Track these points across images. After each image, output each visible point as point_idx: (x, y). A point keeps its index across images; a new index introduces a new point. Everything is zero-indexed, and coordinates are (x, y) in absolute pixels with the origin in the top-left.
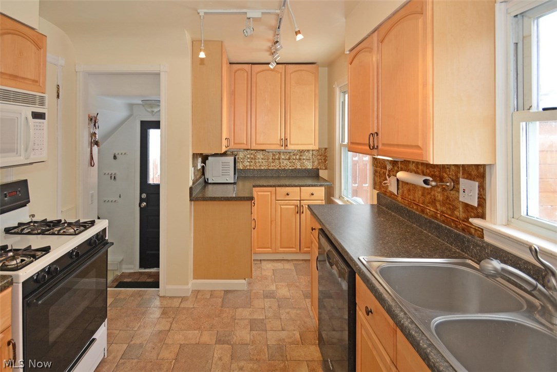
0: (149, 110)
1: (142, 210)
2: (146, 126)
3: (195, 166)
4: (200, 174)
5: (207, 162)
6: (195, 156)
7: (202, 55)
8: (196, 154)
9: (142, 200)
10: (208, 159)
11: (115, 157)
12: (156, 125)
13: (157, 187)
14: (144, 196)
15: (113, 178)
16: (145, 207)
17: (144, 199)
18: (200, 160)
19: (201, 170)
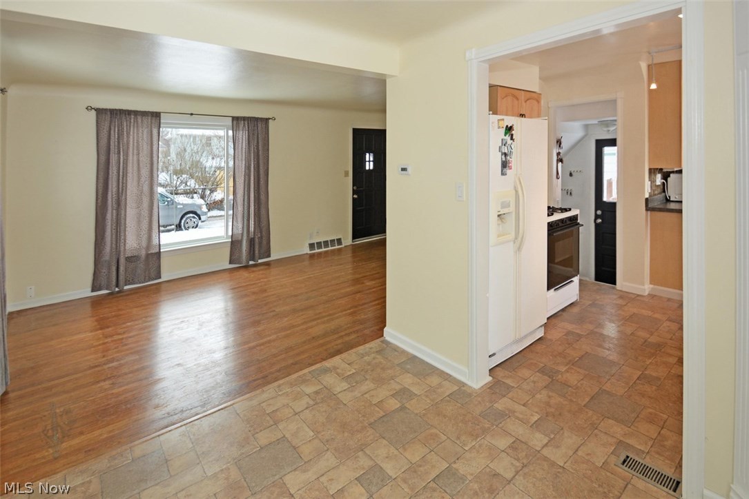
0: (605, 129)
1: (597, 225)
2: (601, 144)
3: (653, 181)
4: (659, 190)
5: (669, 179)
6: (652, 172)
7: (654, 86)
8: (654, 169)
9: (597, 217)
10: (669, 176)
11: (571, 175)
12: (613, 142)
13: (614, 205)
14: (599, 212)
15: (569, 193)
16: (600, 223)
17: (599, 215)
18: (659, 176)
19: (662, 187)
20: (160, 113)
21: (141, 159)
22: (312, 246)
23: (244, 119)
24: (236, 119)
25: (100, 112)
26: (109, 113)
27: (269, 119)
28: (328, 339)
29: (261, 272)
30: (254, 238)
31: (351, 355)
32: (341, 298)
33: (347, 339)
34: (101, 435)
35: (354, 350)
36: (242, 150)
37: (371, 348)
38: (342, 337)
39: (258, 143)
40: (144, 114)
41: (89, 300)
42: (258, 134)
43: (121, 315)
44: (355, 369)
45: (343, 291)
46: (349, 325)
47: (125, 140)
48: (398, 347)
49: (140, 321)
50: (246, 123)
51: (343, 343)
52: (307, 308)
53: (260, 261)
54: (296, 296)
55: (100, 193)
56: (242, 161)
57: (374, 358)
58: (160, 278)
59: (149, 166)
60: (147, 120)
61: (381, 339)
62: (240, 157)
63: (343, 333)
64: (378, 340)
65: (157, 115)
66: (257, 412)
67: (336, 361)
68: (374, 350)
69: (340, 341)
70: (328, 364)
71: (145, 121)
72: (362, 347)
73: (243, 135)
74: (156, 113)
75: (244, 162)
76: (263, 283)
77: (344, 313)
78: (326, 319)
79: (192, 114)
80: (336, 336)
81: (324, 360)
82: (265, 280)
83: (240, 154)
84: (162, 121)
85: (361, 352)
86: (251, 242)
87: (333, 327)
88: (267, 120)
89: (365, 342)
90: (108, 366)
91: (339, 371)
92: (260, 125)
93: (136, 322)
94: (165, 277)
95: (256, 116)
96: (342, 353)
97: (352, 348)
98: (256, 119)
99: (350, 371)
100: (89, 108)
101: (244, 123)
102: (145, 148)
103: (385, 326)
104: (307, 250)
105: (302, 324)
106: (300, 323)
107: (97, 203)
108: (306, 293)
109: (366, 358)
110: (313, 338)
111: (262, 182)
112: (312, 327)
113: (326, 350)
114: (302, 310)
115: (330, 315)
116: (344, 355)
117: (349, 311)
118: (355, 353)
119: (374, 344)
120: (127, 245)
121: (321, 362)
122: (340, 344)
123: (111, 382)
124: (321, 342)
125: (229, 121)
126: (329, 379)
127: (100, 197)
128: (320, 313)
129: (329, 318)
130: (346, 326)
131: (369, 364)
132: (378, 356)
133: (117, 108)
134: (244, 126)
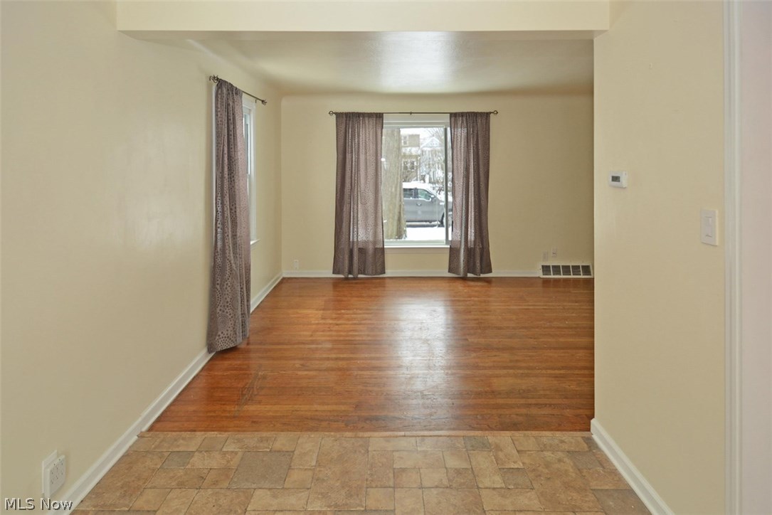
20: (383, 114)
21: (368, 158)
22: (546, 269)
23: (462, 114)
24: (454, 116)
25: (339, 115)
26: (344, 116)
27: (490, 113)
28: (510, 401)
29: (476, 289)
30: (474, 248)
31: (528, 439)
32: (555, 349)
33: (534, 411)
34: (269, 411)
35: (535, 433)
36: (460, 150)
37: (562, 442)
38: (529, 405)
39: (477, 140)
40: (370, 115)
41: (332, 281)
42: (477, 131)
43: (342, 301)
44: (523, 463)
45: (562, 340)
46: (548, 392)
47: (356, 140)
48: (607, 460)
49: (351, 312)
50: (464, 119)
51: (527, 415)
52: (504, 349)
53: (482, 276)
54: (500, 328)
55: (339, 188)
56: (461, 161)
57: (560, 461)
58: (384, 273)
59: (374, 164)
60: (373, 121)
61: (585, 434)
62: (459, 157)
63: (533, 401)
64: (579, 434)
65: (379, 116)
66: (385, 460)
67: (504, 438)
68: (566, 447)
69: (524, 411)
70: (492, 437)
71: (371, 123)
72: (548, 433)
73: (461, 132)
74: (380, 113)
75: (463, 163)
76: (472, 303)
77: (550, 372)
78: (521, 371)
79: (411, 113)
80: (522, 401)
81: (492, 429)
82: (476, 299)
83: (459, 152)
84: (384, 121)
85: (545, 440)
86: (470, 252)
87: (524, 387)
88: (488, 114)
89: (559, 428)
90: (308, 346)
91: (501, 455)
92: (479, 121)
93: (348, 312)
94: (389, 272)
95: (476, 111)
96: (519, 430)
97: (536, 428)
98: (475, 114)
99: (515, 462)
100: (331, 113)
101: (462, 120)
102: (371, 147)
103: (592, 416)
104: (540, 274)
105: (490, 368)
106: (487, 365)
107: (336, 196)
108: (514, 328)
109: (547, 454)
110: (493, 392)
111: (482, 186)
112: (497, 376)
113: (500, 416)
114: (498, 349)
115: (528, 368)
116: (518, 434)
117: (557, 372)
118: (536, 438)
119: (572, 438)
120: (359, 237)
121: (486, 430)
122: (521, 415)
123: (302, 362)
124: (500, 401)
125: (447, 118)
126: (483, 461)
127: (338, 191)
128: (517, 361)
129: (526, 371)
130: (542, 392)
131: (547, 465)
132: (566, 459)
133: (351, 111)
134: (462, 122)
